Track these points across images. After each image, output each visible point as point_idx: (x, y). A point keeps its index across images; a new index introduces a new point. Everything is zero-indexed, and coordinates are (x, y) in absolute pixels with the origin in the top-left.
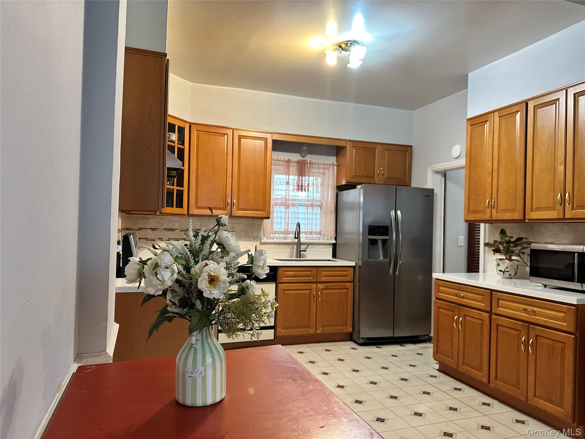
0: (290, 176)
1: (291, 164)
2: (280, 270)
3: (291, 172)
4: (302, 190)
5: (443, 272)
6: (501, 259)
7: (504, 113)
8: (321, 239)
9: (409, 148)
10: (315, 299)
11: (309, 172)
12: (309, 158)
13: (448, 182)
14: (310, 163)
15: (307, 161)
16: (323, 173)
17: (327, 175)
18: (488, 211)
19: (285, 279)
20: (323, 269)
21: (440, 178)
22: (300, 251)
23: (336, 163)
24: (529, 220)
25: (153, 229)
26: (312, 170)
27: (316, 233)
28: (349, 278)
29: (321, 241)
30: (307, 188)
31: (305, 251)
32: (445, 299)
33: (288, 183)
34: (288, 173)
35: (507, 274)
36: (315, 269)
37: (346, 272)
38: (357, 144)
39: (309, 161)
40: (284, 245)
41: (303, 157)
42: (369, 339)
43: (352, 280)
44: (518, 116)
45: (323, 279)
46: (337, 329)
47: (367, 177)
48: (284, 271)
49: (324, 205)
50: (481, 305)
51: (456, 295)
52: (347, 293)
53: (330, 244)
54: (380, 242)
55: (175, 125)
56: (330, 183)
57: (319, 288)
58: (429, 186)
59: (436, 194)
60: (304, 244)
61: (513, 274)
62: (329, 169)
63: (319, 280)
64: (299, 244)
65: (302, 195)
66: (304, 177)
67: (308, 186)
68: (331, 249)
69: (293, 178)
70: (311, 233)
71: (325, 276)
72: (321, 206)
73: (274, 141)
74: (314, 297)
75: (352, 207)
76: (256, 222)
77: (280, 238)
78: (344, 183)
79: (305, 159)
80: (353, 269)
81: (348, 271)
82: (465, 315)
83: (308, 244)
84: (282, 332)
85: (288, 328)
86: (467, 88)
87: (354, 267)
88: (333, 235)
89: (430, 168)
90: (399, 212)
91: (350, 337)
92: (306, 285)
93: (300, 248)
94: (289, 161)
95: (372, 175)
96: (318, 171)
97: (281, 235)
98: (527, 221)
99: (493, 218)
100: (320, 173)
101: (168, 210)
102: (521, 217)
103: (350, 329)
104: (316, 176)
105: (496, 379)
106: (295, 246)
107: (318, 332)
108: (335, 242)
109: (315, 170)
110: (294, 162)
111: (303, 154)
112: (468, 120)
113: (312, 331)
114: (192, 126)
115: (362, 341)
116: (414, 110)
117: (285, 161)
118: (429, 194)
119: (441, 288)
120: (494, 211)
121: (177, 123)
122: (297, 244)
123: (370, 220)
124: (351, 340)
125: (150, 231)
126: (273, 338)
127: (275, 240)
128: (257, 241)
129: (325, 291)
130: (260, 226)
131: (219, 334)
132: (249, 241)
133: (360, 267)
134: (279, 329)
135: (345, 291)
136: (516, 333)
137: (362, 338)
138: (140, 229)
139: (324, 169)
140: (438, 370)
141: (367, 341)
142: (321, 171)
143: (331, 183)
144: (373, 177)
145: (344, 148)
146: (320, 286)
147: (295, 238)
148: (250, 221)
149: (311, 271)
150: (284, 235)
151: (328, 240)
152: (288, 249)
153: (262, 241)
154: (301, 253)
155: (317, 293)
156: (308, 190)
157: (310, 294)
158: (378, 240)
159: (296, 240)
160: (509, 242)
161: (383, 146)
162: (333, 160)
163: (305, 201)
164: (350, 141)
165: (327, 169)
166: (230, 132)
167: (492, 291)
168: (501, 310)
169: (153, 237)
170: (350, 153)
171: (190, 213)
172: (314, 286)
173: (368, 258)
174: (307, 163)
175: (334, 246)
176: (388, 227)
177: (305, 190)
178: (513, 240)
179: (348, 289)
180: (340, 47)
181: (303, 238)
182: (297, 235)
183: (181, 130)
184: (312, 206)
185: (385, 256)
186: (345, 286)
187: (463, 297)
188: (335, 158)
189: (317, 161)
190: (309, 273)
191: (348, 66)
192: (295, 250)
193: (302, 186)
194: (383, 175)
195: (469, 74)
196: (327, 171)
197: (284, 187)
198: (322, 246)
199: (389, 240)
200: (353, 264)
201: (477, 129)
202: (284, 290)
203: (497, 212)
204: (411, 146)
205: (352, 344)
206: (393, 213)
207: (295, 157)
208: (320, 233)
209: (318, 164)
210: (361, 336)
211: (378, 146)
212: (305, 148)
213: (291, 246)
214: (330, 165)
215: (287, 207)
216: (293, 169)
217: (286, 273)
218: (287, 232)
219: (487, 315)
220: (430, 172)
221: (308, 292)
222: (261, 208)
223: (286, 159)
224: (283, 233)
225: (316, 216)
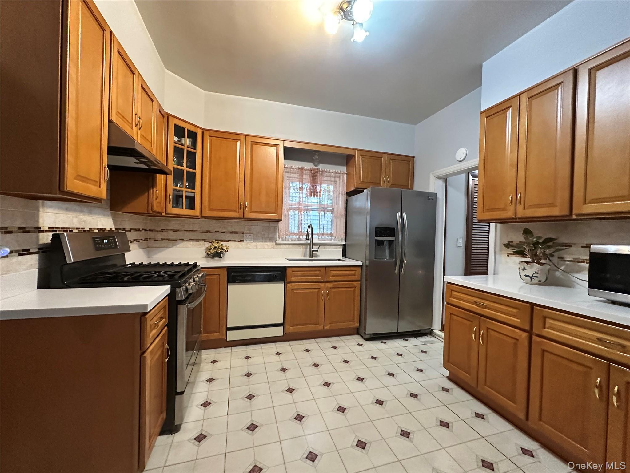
0: (304, 183)
1: (305, 172)
2: (289, 270)
3: (304, 180)
4: (314, 196)
6: (527, 263)
8: (333, 240)
9: (412, 158)
10: (323, 298)
11: (321, 180)
12: (321, 167)
14: (322, 172)
15: (319, 169)
16: (334, 181)
17: (338, 183)
18: (512, 208)
19: (293, 279)
20: (331, 269)
21: (441, 183)
22: (312, 251)
23: (346, 172)
25: (175, 231)
26: (324, 178)
27: (327, 235)
28: (356, 277)
29: (333, 242)
30: (319, 194)
31: (317, 251)
33: (301, 189)
34: (301, 181)
36: (323, 269)
37: (354, 272)
38: (365, 153)
39: (321, 170)
40: (298, 246)
41: (316, 166)
42: (375, 334)
43: (360, 279)
45: (332, 278)
46: (345, 325)
47: (374, 183)
48: (292, 271)
49: (335, 209)
51: (476, 303)
52: (354, 291)
53: (340, 245)
54: (386, 244)
55: (184, 129)
56: (341, 189)
57: (328, 287)
58: (431, 190)
60: (316, 245)
61: (543, 281)
62: (340, 177)
63: (327, 279)
64: (312, 244)
65: (315, 200)
66: (316, 185)
67: (320, 192)
68: (341, 250)
69: (306, 185)
70: (323, 235)
71: (333, 276)
72: (332, 211)
73: (286, 149)
74: (323, 295)
75: (360, 212)
76: (272, 224)
77: (295, 239)
78: (353, 189)
79: (318, 167)
81: (356, 270)
82: (488, 328)
83: (320, 245)
84: (291, 329)
85: (297, 325)
87: (361, 267)
88: (343, 236)
89: (433, 174)
90: (404, 214)
91: (357, 332)
92: (315, 284)
93: (312, 248)
94: (302, 169)
95: (378, 182)
96: (329, 179)
97: (295, 237)
98: (574, 217)
99: (519, 215)
100: (331, 181)
101: (176, 211)
102: (566, 212)
103: (357, 325)
104: (328, 184)
105: (541, 420)
106: (309, 246)
107: (326, 328)
108: (345, 243)
109: (326, 178)
110: (307, 170)
111: (316, 163)
112: (482, 113)
113: (320, 328)
114: (205, 132)
115: (367, 337)
116: (416, 124)
117: (299, 169)
119: (454, 293)
120: (520, 208)
121: (187, 127)
122: (310, 245)
123: (376, 223)
125: (171, 232)
126: (282, 335)
127: (290, 242)
128: (273, 242)
129: (333, 290)
130: (275, 228)
131: (228, 332)
132: (265, 242)
133: (367, 266)
134: (287, 327)
135: (353, 289)
137: (367, 334)
138: (162, 230)
139: (335, 177)
140: (448, 378)
141: (372, 337)
142: (333, 179)
144: (380, 184)
145: (353, 156)
146: (329, 285)
147: (306, 239)
148: (266, 224)
149: (320, 271)
150: (298, 237)
151: (339, 241)
152: (302, 249)
153: (277, 242)
154: (314, 252)
155: (325, 292)
156: (320, 196)
157: (318, 292)
158: (385, 241)
159: (309, 242)
160: (536, 244)
161: (389, 155)
162: (343, 169)
163: (317, 206)
164: (358, 150)
165: (338, 177)
166: (243, 138)
167: (533, 305)
169: (174, 238)
170: (359, 162)
171: (203, 215)
172: (322, 285)
173: (375, 258)
174: (319, 172)
175: (344, 246)
176: (394, 228)
177: (317, 196)
178: (541, 241)
179: (355, 287)
181: (316, 240)
182: (309, 236)
183: (192, 135)
184: (324, 210)
185: (391, 256)
186: (353, 284)
187: (485, 307)
188: (345, 168)
189: (328, 170)
190: (318, 272)
192: (308, 250)
193: (314, 192)
194: (389, 182)
195: (483, 64)
196: (337, 180)
198: (334, 247)
199: (395, 241)
200: (360, 264)
201: (496, 119)
202: (292, 289)
203: (524, 209)
204: (414, 157)
205: (358, 339)
206: (398, 215)
207: (308, 166)
208: (331, 235)
209: (330, 172)
211: (384, 155)
212: (317, 156)
213: (304, 246)
214: (340, 173)
215: (300, 211)
216: (306, 177)
217: (295, 273)
218: (300, 234)
219: (525, 335)
220: (432, 178)
221: (316, 291)
222: (274, 211)
223: (300, 167)
224: (296, 234)
225: (327, 220)
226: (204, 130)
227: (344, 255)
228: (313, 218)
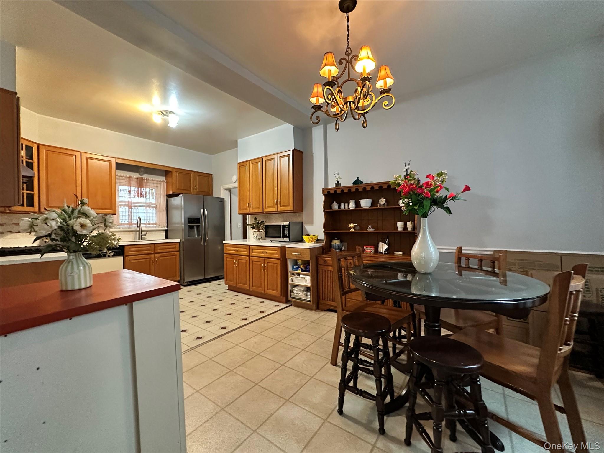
0: (131, 187)
1: (132, 179)
2: (126, 248)
3: (132, 185)
4: (141, 197)
5: (231, 240)
6: (255, 232)
7: (254, 161)
8: (157, 227)
9: (211, 175)
10: (154, 264)
11: (146, 185)
12: (145, 176)
13: (231, 194)
14: (147, 180)
15: (144, 178)
16: (157, 187)
17: (159, 187)
18: (248, 208)
19: (130, 253)
20: (159, 245)
21: (227, 193)
22: (142, 235)
23: (165, 181)
24: (265, 212)
26: (148, 184)
27: (153, 224)
28: (176, 249)
29: (157, 229)
30: (145, 196)
31: (145, 235)
32: (229, 253)
33: (130, 191)
34: (130, 185)
35: (257, 238)
36: (152, 246)
37: (174, 246)
38: (178, 170)
39: (145, 179)
40: (128, 233)
42: (190, 282)
43: (179, 250)
44: (259, 164)
45: (159, 251)
47: (186, 190)
48: (129, 248)
49: (158, 206)
50: (245, 253)
51: (234, 250)
53: (163, 230)
54: (195, 228)
57: (157, 257)
58: (222, 196)
59: (226, 201)
60: (144, 231)
61: (260, 238)
62: (161, 184)
63: (155, 252)
64: (141, 231)
65: (141, 200)
66: (142, 189)
67: (146, 194)
68: (164, 234)
69: (134, 189)
70: (149, 224)
71: (160, 249)
72: (156, 207)
73: (117, 164)
74: (153, 262)
75: (177, 208)
77: (126, 228)
78: (171, 193)
79: (143, 177)
80: (179, 243)
81: (176, 245)
82: (239, 259)
83: (147, 231)
86: (237, 147)
87: (180, 242)
88: (165, 224)
89: (222, 187)
90: (206, 210)
92: (147, 256)
93: (141, 234)
94: (130, 177)
96: (153, 185)
97: (126, 226)
98: (264, 213)
99: (251, 212)
100: (154, 186)
101: (19, 209)
102: (262, 211)
103: (178, 279)
104: (151, 188)
105: (253, 286)
106: (138, 233)
108: (167, 229)
109: (150, 184)
110: (134, 178)
111: (141, 174)
112: (238, 163)
114: (41, 147)
115: (186, 284)
116: (212, 155)
117: (127, 177)
118: (222, 200)
119: (227, 248)
120: (251, 209)
121: (25, 143)
122: (139, 231)
123: (189, 215)
127: (121, 229)
129: (160, 258)
133: (183, 242)
135: (175, 256)
136: (259, 263)
137: (186, 282)
139: (157, 184)
140: (228, 290)
141: (189, 283)
142: (155, 185)
143: (163, 192)
144: (190, 190)
145: (170, 172)
146: (157, 255)
147: (137, 227)
149: (150, 247)
150: (128, 226)
151: (162, 228)
152: (132, 235)
153: (111, 230)
154: (143, 236)
155: (155, 260)
156: (146, 197)
157: (150, 261)
158: (194, 226)
159: (138, 229)
160: (258, 223)
161: (196, 173)
162: (163, 178)
163: (144, 203)
164: (174, 168)
165: (159, 184)
166: (78, 155)
167: (249, 245)
168: (254, 254)
170: (175, 176)
172: (153, 256)
173: (188, 236)
174: (144, 180)
175: (167, 231)
176: (199, 218)
177: (143, 197)
178: (260, 222)
179: (176, 255)
180: (162, 113)
181: (143, 227)
182: (139, 225)
183: (29, 149)
184: (149, 207)
185: (198, 235)
186: (174, 253)
187: (237, 251)
188: (164, 178)
189: (151, 179)
190: (149, 248)
191: (169, 125)
192: (138, 235)
193: (141, 194)
194: (196, 189)
195: (238, 141)
196: (159, 185)
197: (127, 195)
198: (158, 232)
199: (200, 226)
200: (179, 240)
201: (242, 168)
202: (130, 260)
203: (252, 209)
204: (212, 175)
206: (202, 210)
207: (135, 175)
208: (156, 224)
209: (152, 180)
210: (185, 281)
211: (192, 172)
213: (134, 233)
214: (161, 181)
215: (130, 207)
216: (133, 182)
217: (131, 249)
218: (130, 224)
219: (248, 257)
220: (222, 189)
221: (148, 260)
222: (109, 207)
223: (128, 176)
224: (127, 224)
225: (152, 213)
226: (39, 146)
227: (167, 237)
228: (141, 213)
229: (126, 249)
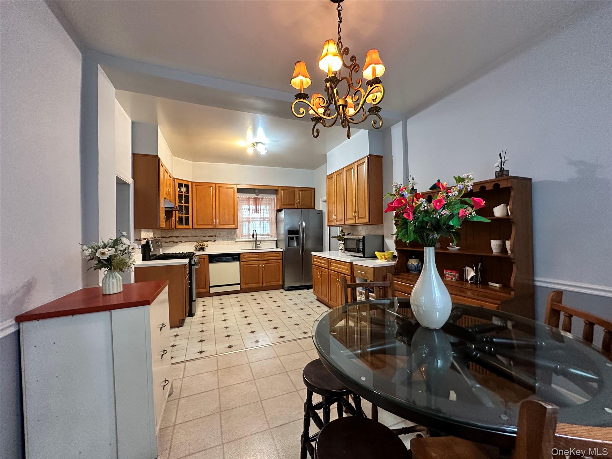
0: (250, 206)
1: (250, 200)
3: (250, 204)
4: (257, 213)
5: (330, 251)
6: (340, 244)
7: (338, 173)
10: (261, 269)
11: (260, 203)
12: (260, 196)
14: (261, 199)
16: (269, 204)
17: (271, 204)
18: (334, 221)
19: (244, 259)
20: (265, 253)
21: (326, 205)
22: (257, 245)
23: (275, 198)
25: (177, 237)
26: (262, 202)
27: (266, 235)
28: (279, 257)
29: (270, 239)
30: (259, 211)
31: (260, 244)
32: (316, 264)
33: (249, 209)
34: (249, 205)
36: (261, 253)
37: (280, 254)
38: (283, 188)
40: (248, 242)
41: (257, 195)
42: (291, 287)
43: (282, 258)
44: (341, 175)
45: (266, 258)
46: (274, 283)
47: (290, 205)
49: (270, 220)
50: (326, 266)
51: (319, 262)
52: (279, 265)
53: (274, 240)
54: (295, 239)
55: (182, 184)
56: (273, 208)
58: (321, 209)
59: (324, 213)
60: (259, 241)
62: (272, 201)
63: (263, 259)
64: (256, 241)
65: (257, 216)
66: (259, 206)
68: (275, 243)
69: (252, 207)
70: (263, 235)
71: (266, 257)
72: (268, 221)
73: (238, 189)
75: (281, 221)
76: (233, 231)
77: (247, 238)
78: (279, 208)
79: (258, 197)
80: (282, 252)
82: (322, 271)
83: (261, 241)
84: (244, 286)
85: (247, 284)
86: (326, 161)
88: (275, 235)
89: (321, 199)
90: (304, 223)
91: (282, 287)
92: (256, 262)
93: (257, 243)
94: (249, 198)
95: (293, 204)
96: (266, 202)
97: (246, 237)
98: (345, 225)
99: (336, 224)
101: (181, 227)
103: (281, 283)
104: (264, 205)
105: (331, 300)
107: (263, 285)
108: (276, 239)
109: (264, 202)
110: (252, 198)
111: (257, 194)
112: (327, 176)
113: (261, 285)
114: (193, 183)
115: (286, 288)
116: (314, 169)
118: (320, 212)
119: (314, 260)
121: (184, 183)
122: (255, 241)
123: (288, 227)
124: (283, 288)
125: (175, 238)
126: (239, 289)
127: (244, 240)
128: (233, 240)
129: (267, 265)
130: (235, 233)
131: (210, 288)
132: (229, 241)
133: (285, 251)
134: (242, 285)
135: (278, 264)
136: (335, 277)
138: (170, 237)
140: (316, 299)
141: (289, 288)
142: (268, 202)
144: (294, 205)
145: (278, 190)
146: (264, 262)
148: (229, 231)
151: (273, 238)
152: (251, 244)
153: (236, 240)
155: (262, 266)
156: (260, 212)
158: (294, 237)
161: (299, 188)
162: (274, 196)
163: (259, 218)
164: (280, 187)
166: (214, 185)
167: (331, 259)
168: (331, 268)
169: (177, 241)
170: (281, 192)
171: (194, 228)
172: (260, 262)
173: (289, 246)
174: (259, 199)
175: (276, 241)
176: (298, 230)
179: (280, 263)
180: (254, 145)
181: (259, 238)
183: (187, 186)
184: (263, 220)
185: (297, 245)
186: (278, 261)
187: (321, 263)
189: (265, 198)
190: (258, 255)
191: (261, 154)
192: (255, 244)
193: (257, 211)
195: (327, 154)
197: (247, 211)
198: (270, 242)
199: (299, 237)
200: (282, 250)
201: (330, 181)
202: (244, 265)
203: (337, 221)
204: (314, 188)
205: (282, 290)
206: (300, 223)
207: (253, 196)
208: (268, 235)
210: (286, 286)
211: (296, 189)
212: (257, 191)
213: (252, 242)
214: (272, 199)
215: (249, 222)
216: (252, 201)
217: (245, 256)
218: (249, 235)
219: (327, 270)
220: (321, 201)
221: (257, 265)
222: (233, 223)
223: (248, 197)
224: (247, 236)
226: (192, 183)
227: (277, 247)
228: (256, 226)
229: (241, 256)
